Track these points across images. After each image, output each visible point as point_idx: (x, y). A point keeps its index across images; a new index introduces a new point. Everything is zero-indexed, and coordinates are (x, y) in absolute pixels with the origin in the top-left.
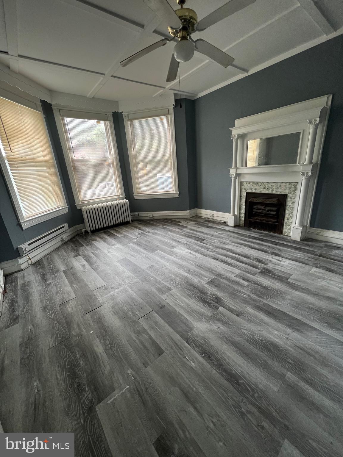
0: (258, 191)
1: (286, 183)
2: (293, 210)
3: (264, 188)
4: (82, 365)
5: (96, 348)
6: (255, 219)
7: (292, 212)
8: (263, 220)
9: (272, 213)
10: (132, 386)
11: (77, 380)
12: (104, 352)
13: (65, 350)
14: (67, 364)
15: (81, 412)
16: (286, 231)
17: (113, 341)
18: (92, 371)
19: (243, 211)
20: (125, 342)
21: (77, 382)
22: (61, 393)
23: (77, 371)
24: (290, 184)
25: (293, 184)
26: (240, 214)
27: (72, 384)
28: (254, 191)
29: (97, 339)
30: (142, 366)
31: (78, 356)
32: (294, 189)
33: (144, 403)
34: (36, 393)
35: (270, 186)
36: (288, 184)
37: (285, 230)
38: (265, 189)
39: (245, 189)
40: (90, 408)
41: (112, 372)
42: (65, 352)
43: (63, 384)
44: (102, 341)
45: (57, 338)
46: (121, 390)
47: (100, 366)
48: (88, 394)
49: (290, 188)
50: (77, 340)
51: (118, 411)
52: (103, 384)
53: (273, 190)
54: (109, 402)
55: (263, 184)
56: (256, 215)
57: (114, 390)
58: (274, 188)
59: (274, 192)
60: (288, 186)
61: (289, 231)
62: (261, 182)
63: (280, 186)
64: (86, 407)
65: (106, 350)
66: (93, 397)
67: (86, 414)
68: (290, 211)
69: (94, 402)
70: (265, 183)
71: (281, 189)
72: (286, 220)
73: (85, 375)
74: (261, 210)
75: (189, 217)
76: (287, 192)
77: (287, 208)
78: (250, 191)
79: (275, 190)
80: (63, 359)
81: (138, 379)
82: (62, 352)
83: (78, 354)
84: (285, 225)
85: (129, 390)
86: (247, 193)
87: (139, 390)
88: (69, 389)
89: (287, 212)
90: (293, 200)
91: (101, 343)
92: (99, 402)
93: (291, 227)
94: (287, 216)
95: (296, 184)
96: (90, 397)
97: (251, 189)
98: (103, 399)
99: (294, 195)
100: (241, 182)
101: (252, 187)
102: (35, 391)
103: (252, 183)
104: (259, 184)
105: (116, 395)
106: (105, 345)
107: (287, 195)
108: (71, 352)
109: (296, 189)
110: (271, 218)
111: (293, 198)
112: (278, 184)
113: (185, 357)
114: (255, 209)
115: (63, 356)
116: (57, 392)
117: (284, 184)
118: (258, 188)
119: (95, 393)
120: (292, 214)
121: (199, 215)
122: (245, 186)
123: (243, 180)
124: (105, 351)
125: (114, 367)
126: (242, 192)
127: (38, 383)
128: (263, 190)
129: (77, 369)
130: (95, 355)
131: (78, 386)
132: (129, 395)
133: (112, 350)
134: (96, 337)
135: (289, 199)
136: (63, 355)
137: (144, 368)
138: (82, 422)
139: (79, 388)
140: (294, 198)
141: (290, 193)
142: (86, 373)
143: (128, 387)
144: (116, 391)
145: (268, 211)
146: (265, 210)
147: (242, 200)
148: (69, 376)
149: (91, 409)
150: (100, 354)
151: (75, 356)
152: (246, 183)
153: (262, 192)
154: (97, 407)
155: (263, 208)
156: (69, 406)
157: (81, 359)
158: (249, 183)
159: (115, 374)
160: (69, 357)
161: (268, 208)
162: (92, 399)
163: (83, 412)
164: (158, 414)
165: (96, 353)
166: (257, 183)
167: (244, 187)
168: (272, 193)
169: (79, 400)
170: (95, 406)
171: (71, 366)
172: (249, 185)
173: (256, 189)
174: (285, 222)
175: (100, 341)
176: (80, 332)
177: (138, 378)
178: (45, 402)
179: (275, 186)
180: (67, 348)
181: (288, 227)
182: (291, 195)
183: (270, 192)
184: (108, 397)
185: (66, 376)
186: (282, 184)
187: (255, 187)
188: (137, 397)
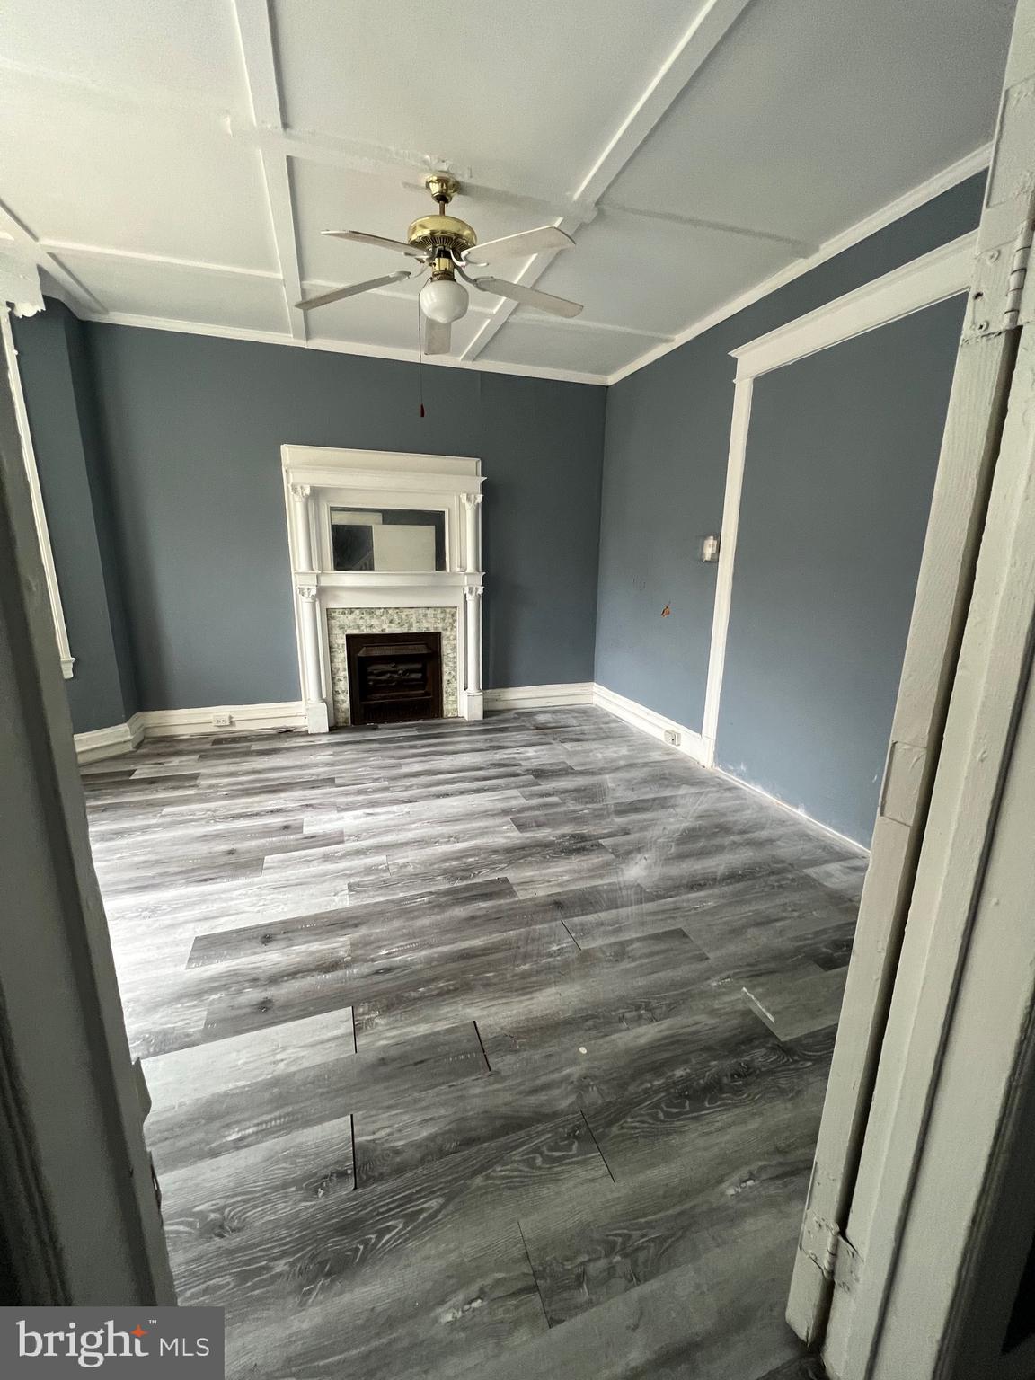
0: (376, 631)
1: (435, 608)
2: (455, 663)
3: (391, 622)
4: (688, 1071)
5: (643, 1041)
6: (378, 699)
7: (455, 667)
8: (398, 697)
9: (414, 676)
10: (742, 982)
11: (725, 1080)
12: (659, 1023)
13: (629, 1120)
14: (677, 1110)
15: (793, 1067)
16: (450, 707)
17: (631, 1004)
18: (708, 1049)
19: (343, 685)
20: (641, 982)
21: (730, 1079)
22: (755, 1114)
23: (701, 1081)
24: (443, 610)
25: (448, 610)
26: (336, 693)
27: (736, 1091)
28: (366, 631)
29: (614, 1037)
30: (704, 965)
31: (656, 1083)
32: (451, 621)
33: (771, 972)
34: (757, 1183)
35: (403, 616)
36: (439, 611)
37: (448, 707)
38: (392, 625)
39: (342, 627)
40: (784, 1051)
41: (712, 1012)
42: (638, 1119)
43: (736, 1111)
44: (624, 1025)
45: (573, 1156)
46: (751, 1000)
47: (694, 1033)
48: (758, 1056)
49: (444, 619)
50: (599, 1090)
51: (787, 1008)
52: (737, 1029)
53: (411, 626)
54: (772, 1019)
55: (387, 612)
56: (378, 687)
57: (750, 1011)
58: (413, 620)
59: (414, 630)
60: (440, 616)
61: (455, 706)
62: (380, 608)
63: (425, 615)
64: (783, 1058)
65: (652, 1020)
66: (764, 1046)
67: (796, 1058)
68: (451, 664)
69: (774, 1044)
70: (390, 611)
71: (427, 622)
72: (445, 685)
73: (714, 1063)
74: (389, 675)
75: (130, 747)
76: (439, 627)
77: (444, 659)
78: (355, 632)
79: (415, 625)
80: (663, 1122)
81: (731, 972)
82: (636, 1128)
83: (650, 1082)
84: (445, 696)
85: (751, 989)
86: (349, 638)
87: (749, 974)
88: (745, 1096)
89: (446, 669)
90: (452, 642)
91: (628, 1029)
92: (772, 1035)
93: (457, 697)
94: (446, 677)
95: (454, 610)
96: (763, 1051)
97: (359, 627)
98: (768, 1029)
99: (453, 633)
100: (327, 609)
101: (361, 622)
102: (750, 1187)
103: (357, 612)
104: (378, 612)
105: (760, 1007)
106: (638, 1020)
107: (438, 634)
108: (640, 1102)
109: (454, 621)
110: (413, 688)
111: (451, 638)
112: (420, 611)
113: (696, 909)
114: (372, 674)
115: (648, 1123)
116: (753, 1125)
117: (431, 611)
118: (374, 621)
119: (757, 1043)
120: (454, 671)
121: (159, 733)
122: (341, 619)
123: (332, 605)
124: (657, 1021)
125: (702, 1007)
126: (333, 636)
127: (727, 1184)
128: (389, 627)
129: (695, 1083)
130: (663, 1042)
131: (739, 1076)
132: (760, 990)
133: (656, 1008)
134: (608, 1039)
135: (444, 642)
136: (646, 1125)
137: (710, 961)
138: (810, 1063)
139: (746, 1074)
140: (455, 639)
141: (446, 629)
142: (709, 1061)
143: (744, 989)
144: (752, 1007)
145: (405, 673)
146: (396, 672)
147: (334, 656)
148: (712, 1101)
149: (786, 1050)
150: (661, 1031)
151: (657, 1092)
152: (341, 611)
153: (388, 631)
154: (783, 1039)
155: (393, 669)
156: (783, 1092)
157: (670, 1074)
158: (351, 611)
159: (716, 1007)
160: (657, 1105)
161: (402, 668)
162: (767, 1048)
163: (791, 1063)
164: (787, 959)
165: (659, 1040)
166: (371, 611)
167: (338, 623)
168: (410, 632)
169: (771, 1072)
170: (782, 1043)
171: (687, 1097)
172: (351, 617)
173: (371, 626)
174: (444, 690)
175: (621, 1031)
176: (572, 1082)
177: (728, 973)
178: (779, 1151)
179: (414, 616)
180: (626, 1115)
181: (451, 698)
182: (448, 633)
183: (404, 630)
184: (764, 1021)
185: (712, 1108)
186: (427, 612)
187: (368, 622)
188: (762, 979)
